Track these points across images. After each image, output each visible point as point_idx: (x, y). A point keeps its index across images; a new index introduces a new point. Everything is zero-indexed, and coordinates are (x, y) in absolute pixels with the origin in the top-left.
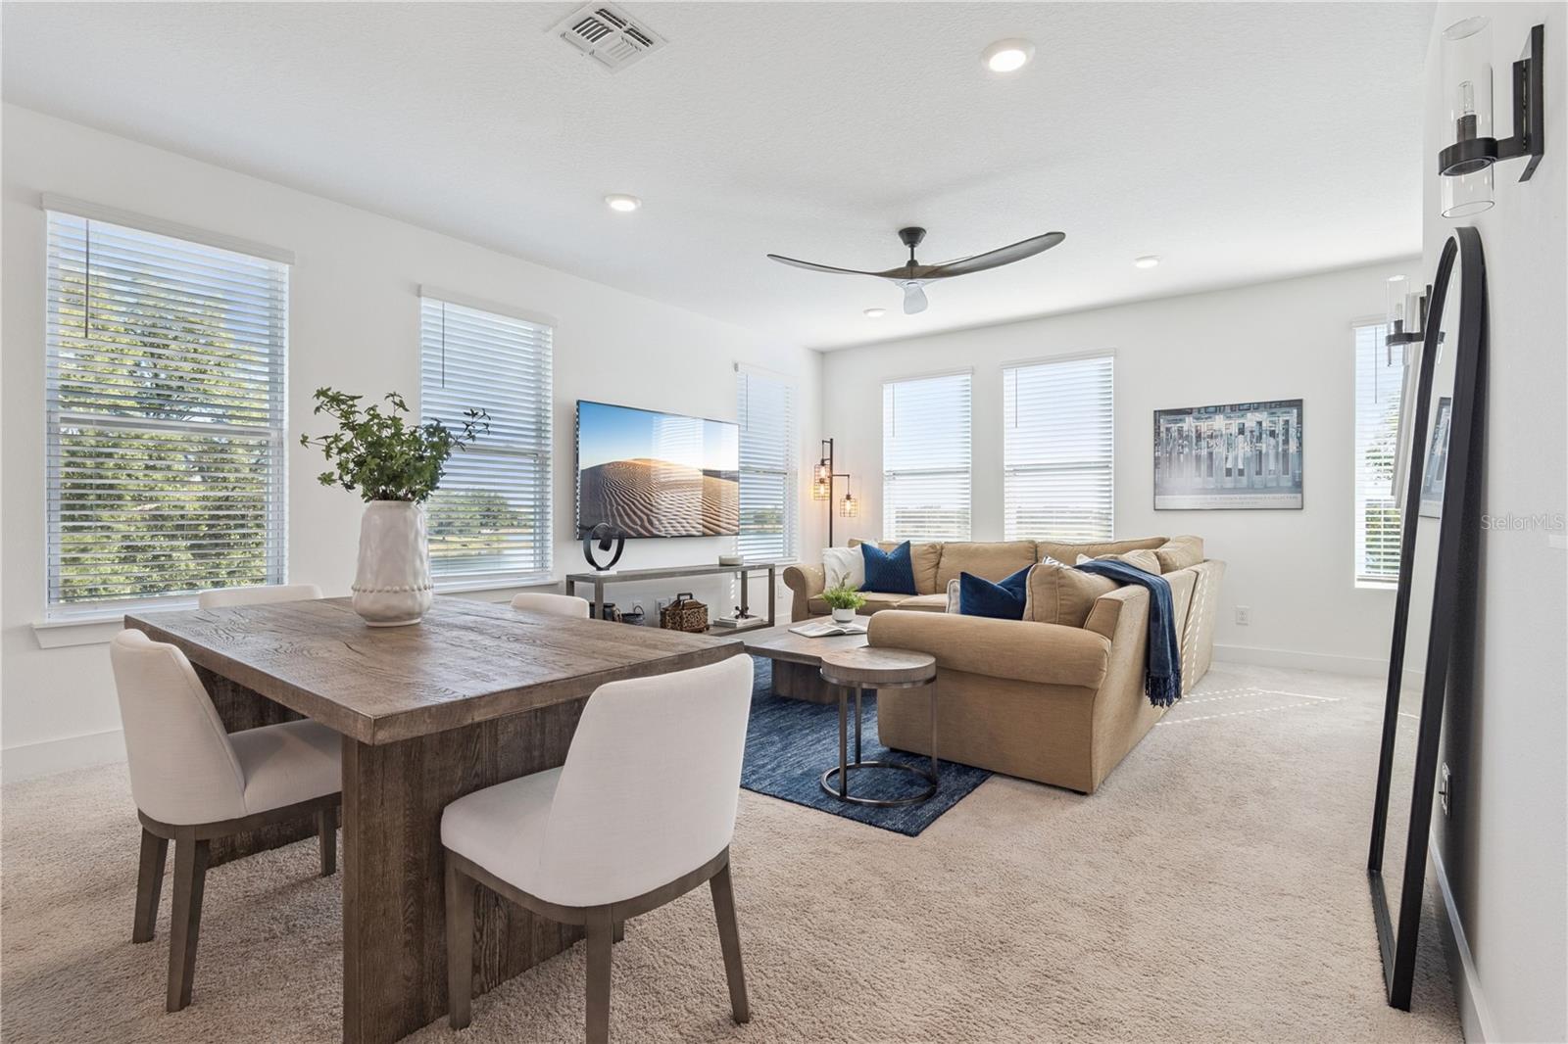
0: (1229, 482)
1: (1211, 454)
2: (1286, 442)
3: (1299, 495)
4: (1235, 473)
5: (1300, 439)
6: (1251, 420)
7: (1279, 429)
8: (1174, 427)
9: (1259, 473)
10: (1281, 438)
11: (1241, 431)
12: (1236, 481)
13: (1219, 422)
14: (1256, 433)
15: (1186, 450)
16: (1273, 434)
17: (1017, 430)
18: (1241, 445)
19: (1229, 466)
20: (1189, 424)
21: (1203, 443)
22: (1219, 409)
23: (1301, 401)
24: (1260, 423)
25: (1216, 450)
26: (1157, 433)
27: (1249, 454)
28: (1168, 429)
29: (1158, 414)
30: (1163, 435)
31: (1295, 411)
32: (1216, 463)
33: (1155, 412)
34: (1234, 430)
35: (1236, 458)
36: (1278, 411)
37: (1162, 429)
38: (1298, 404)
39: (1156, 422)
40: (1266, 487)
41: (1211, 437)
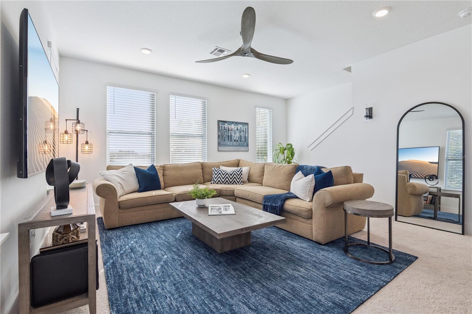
0: (235, 143)
1: (231, 135)
2: (246, 133)
3: (248, 148)
4: (236, 141)
5: (248, 133)
6: (240, 126)
7: (244, 130)
8: (223, 126)
9: (241, 141)
10: (245, 132)
11: (237, 130)
12: (236, 143)
13: (233, 126)
14: (240, 131)
15: (226, 133)
16: (243, 131)
17: (175, 120)
18: (237, 133)
19: (235, 139)
20: (226, 125)
21: (229, 132)
22: (233, 123)
23: (248, 123)
24: (241, 128)
25: (232, 134)
26: (219, 127)
27: (239, 136)
28: (221, 126)
29: (219, 122)
30: (220, 128)
31: (247, 126)
32: (232, 138)
33: (218, 121)
34: (236, 129)
35: (236, 137)
36: (244, 125)
37: (220, 126)
38: (247, 124)
39: (218, 124)
40: (242, 145)
41: (231, 130)
